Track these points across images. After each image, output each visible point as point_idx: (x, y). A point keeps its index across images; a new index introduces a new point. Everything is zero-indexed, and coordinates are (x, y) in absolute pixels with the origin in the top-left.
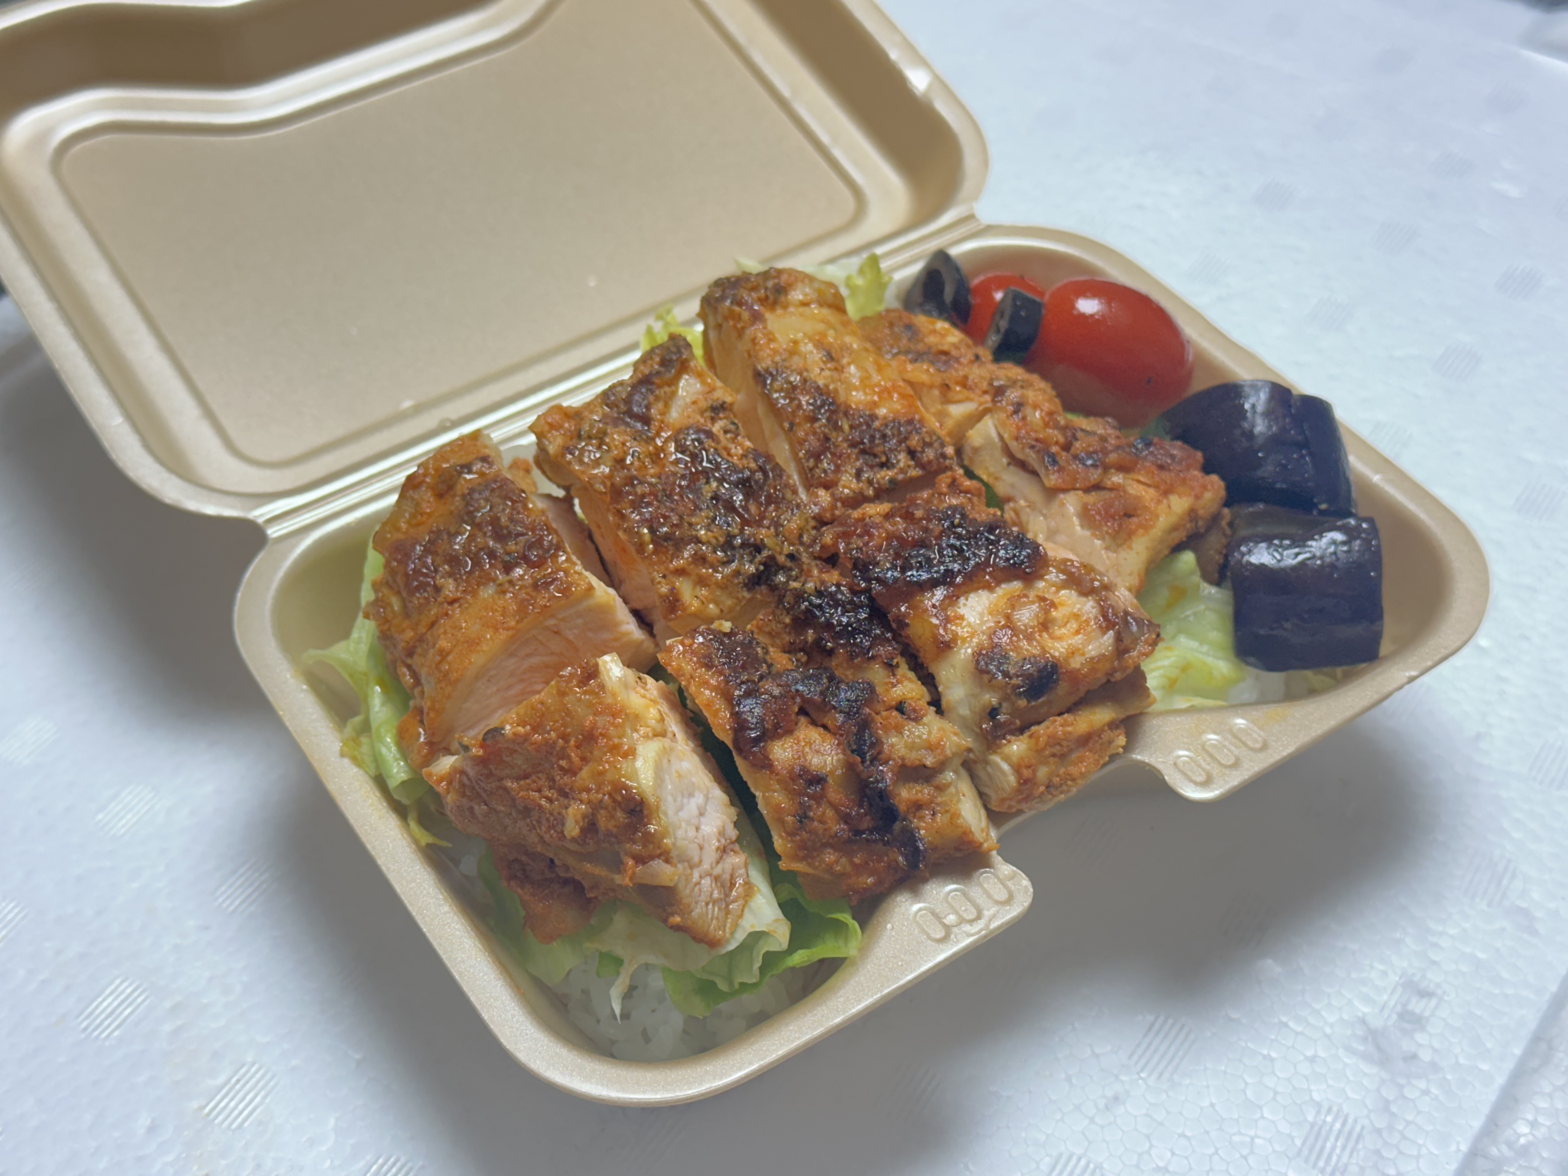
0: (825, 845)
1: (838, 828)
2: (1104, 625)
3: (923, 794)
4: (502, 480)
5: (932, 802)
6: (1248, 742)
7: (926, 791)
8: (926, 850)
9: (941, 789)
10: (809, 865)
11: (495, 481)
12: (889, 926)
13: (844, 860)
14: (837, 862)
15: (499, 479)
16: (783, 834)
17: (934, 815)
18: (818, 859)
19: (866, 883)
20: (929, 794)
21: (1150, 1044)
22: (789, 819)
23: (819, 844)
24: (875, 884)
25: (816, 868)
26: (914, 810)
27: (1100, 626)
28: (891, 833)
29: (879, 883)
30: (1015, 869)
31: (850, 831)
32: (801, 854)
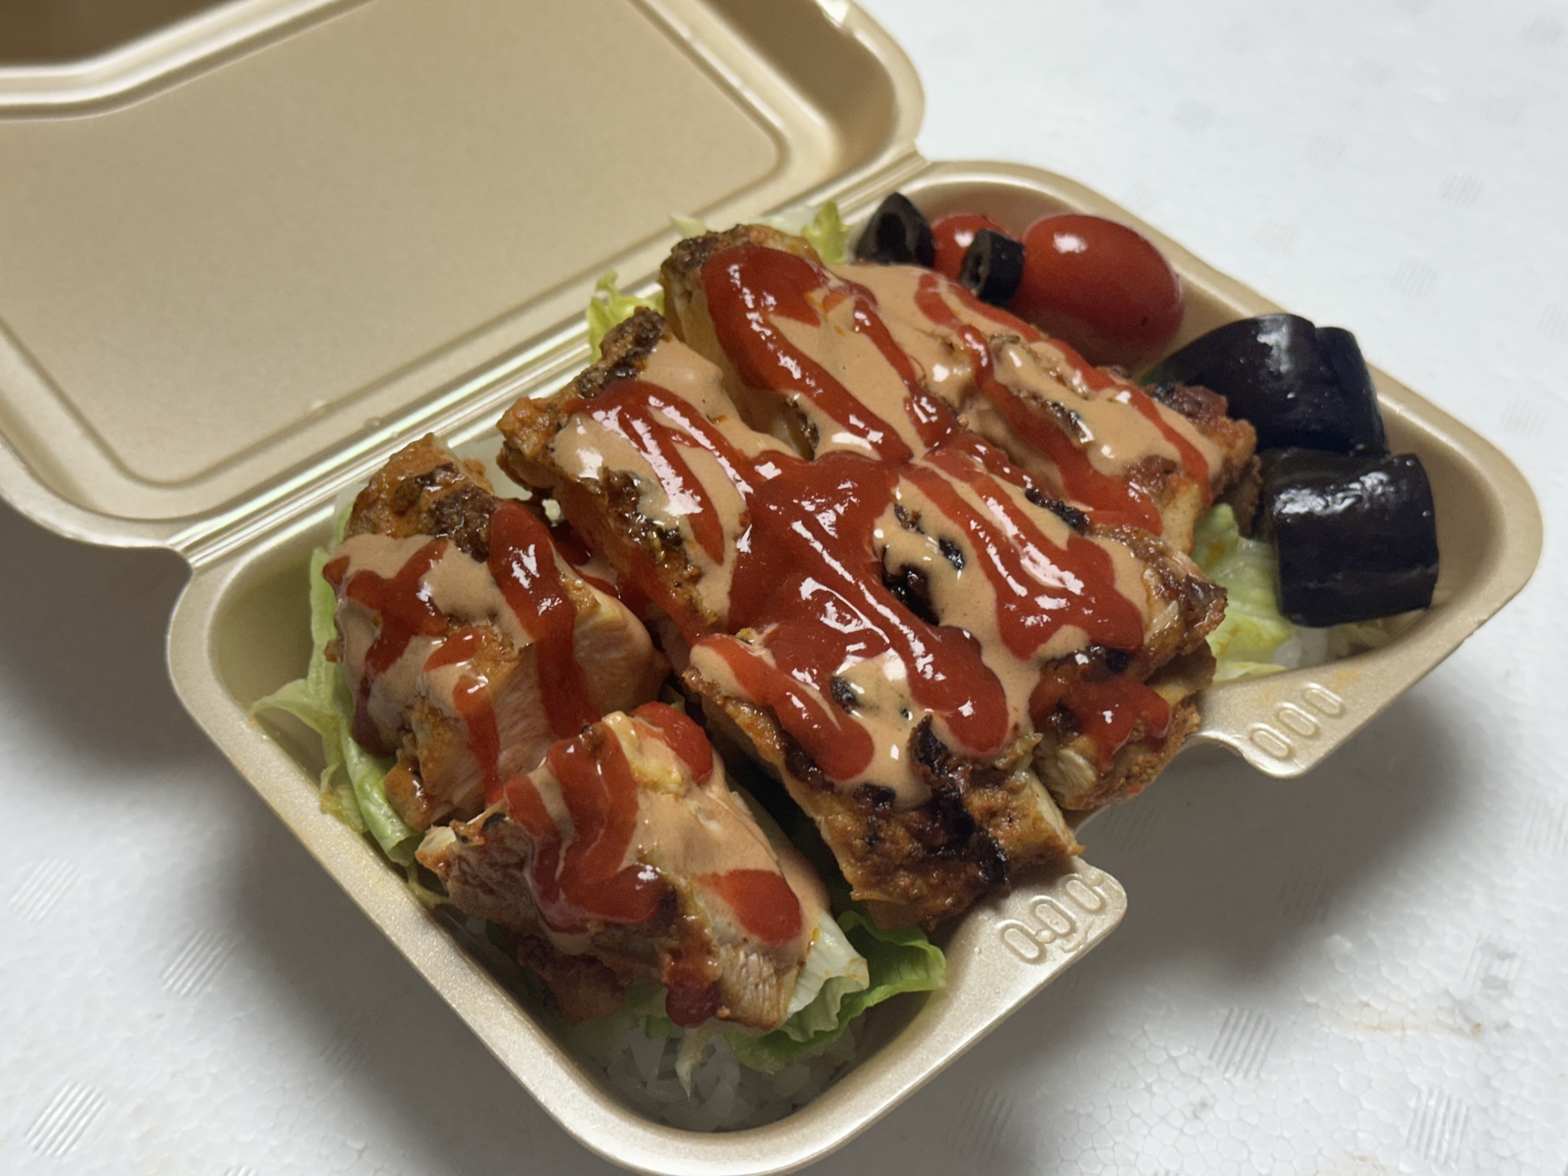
0: (898, 868)
1: (909, 846)
2: (1166, 594)
3: (996, 800)
4: (472, 489)
5: (1007, 808)
6: (1325, 708)
7: (999, 796)
8: (1007, 862)
9: (1014, 791)
10: (883, 891)
11: (466, 493)
12: (977, 950)
13: (919, 882)
14: (912, 885)
15: (469, 489)
16: (853, 861)
17: (1011, 821)
18: (892, 883)
19: (944, 905)
20: (1002, 798)
21: (1229, 1042)
22: (858, 842)
23: (892, 867)
24: (953, 905)
25: (890, 894)
26: (987, 818)
27: (1163, 595)
28: (967, 847)
29: (958, 902)
30: (1101, 872)
31: (924, 848)
32: (874, 880)
